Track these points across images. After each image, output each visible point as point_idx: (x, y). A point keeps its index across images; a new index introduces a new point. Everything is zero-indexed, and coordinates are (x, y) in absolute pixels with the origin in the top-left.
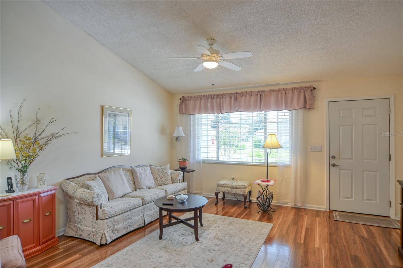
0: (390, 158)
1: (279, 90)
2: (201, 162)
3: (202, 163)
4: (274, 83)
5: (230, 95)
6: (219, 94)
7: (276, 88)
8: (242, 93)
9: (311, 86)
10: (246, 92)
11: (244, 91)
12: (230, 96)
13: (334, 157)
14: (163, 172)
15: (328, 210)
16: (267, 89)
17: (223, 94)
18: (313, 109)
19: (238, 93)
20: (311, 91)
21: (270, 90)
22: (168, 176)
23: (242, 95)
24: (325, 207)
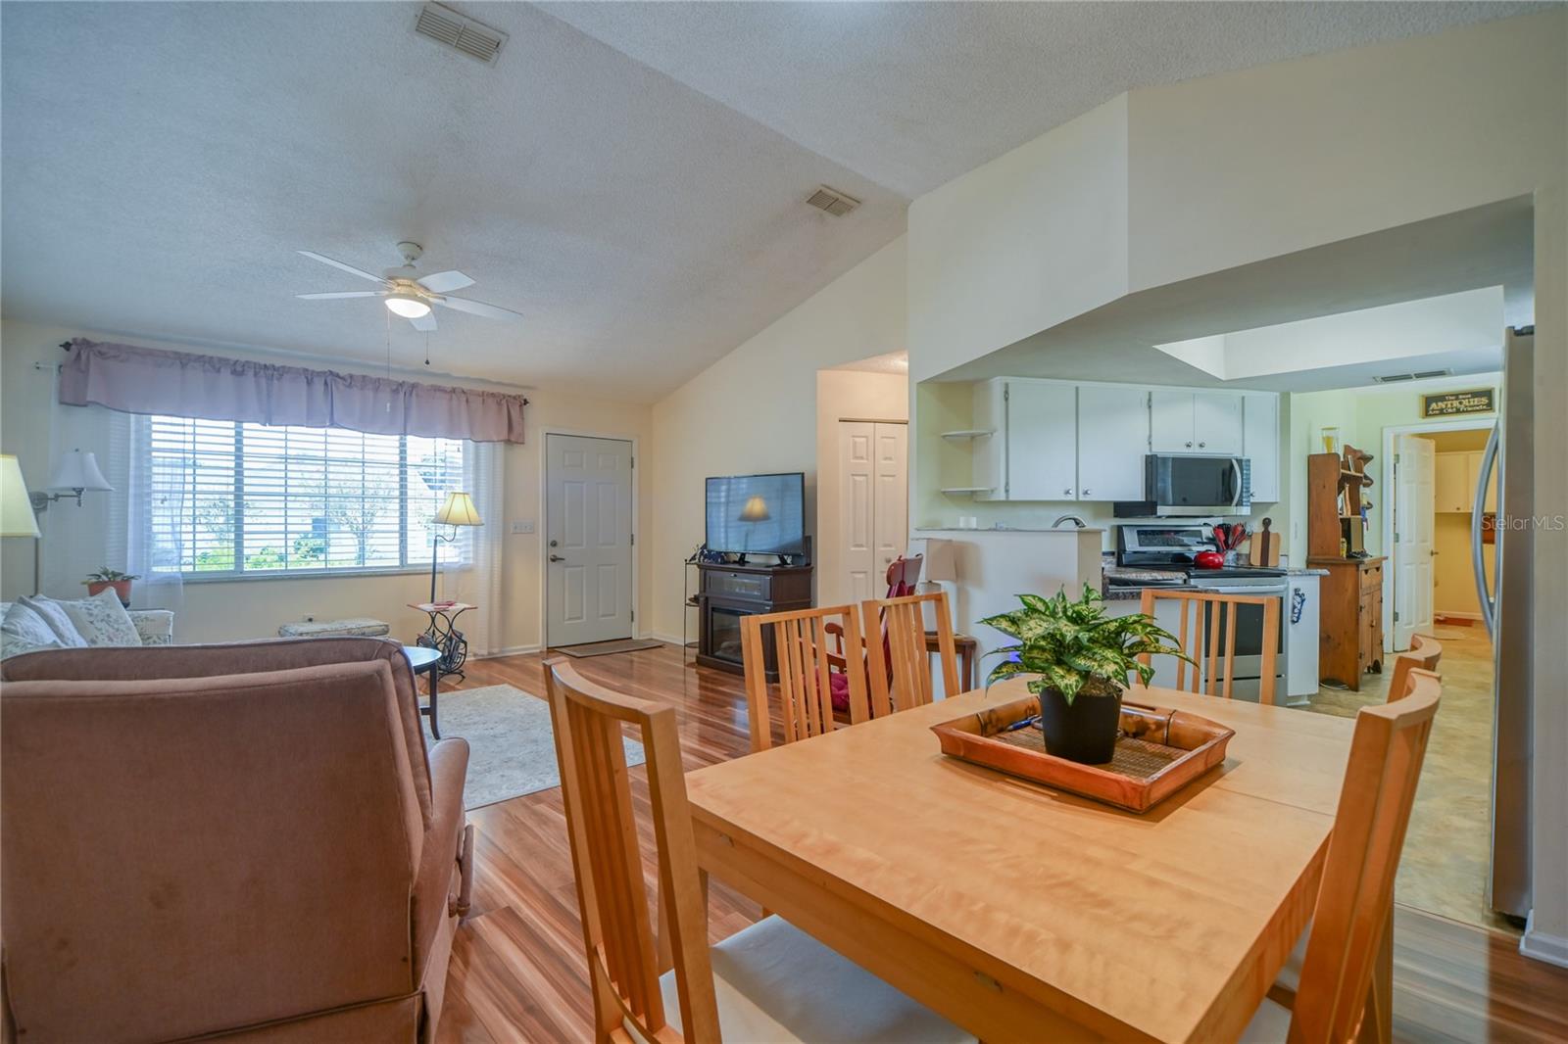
0: (632, 540)
1: (454, 391)
2: (181, 582)
3: (184, 584)
4: (440, 372)
5: (309, 377)
6: (265, 365)
7: (448, 385)
8: (351, 376)
9: (519, 396)
10: (364, 377)
11: (357, 372)
12: (307, 378)
13: (554, 544)
14: (108, 616)
15: (545, 650)
16: (427, 382)
17: (283, 367)
18: (523, 443)
19: (338, 376)
20: (521, 406)
21: (432, 386)
22: (129, 629)
23: (349, 381)
24: (540, 644)
